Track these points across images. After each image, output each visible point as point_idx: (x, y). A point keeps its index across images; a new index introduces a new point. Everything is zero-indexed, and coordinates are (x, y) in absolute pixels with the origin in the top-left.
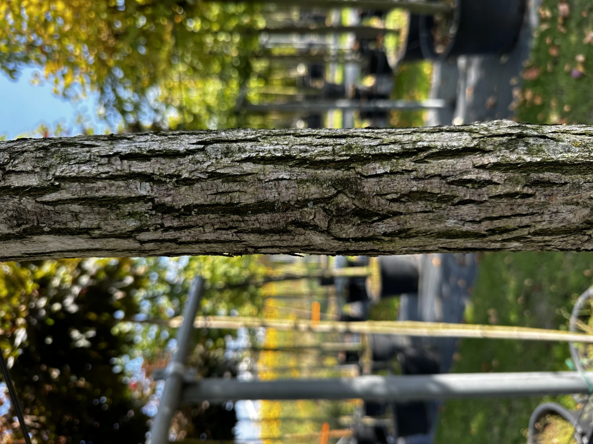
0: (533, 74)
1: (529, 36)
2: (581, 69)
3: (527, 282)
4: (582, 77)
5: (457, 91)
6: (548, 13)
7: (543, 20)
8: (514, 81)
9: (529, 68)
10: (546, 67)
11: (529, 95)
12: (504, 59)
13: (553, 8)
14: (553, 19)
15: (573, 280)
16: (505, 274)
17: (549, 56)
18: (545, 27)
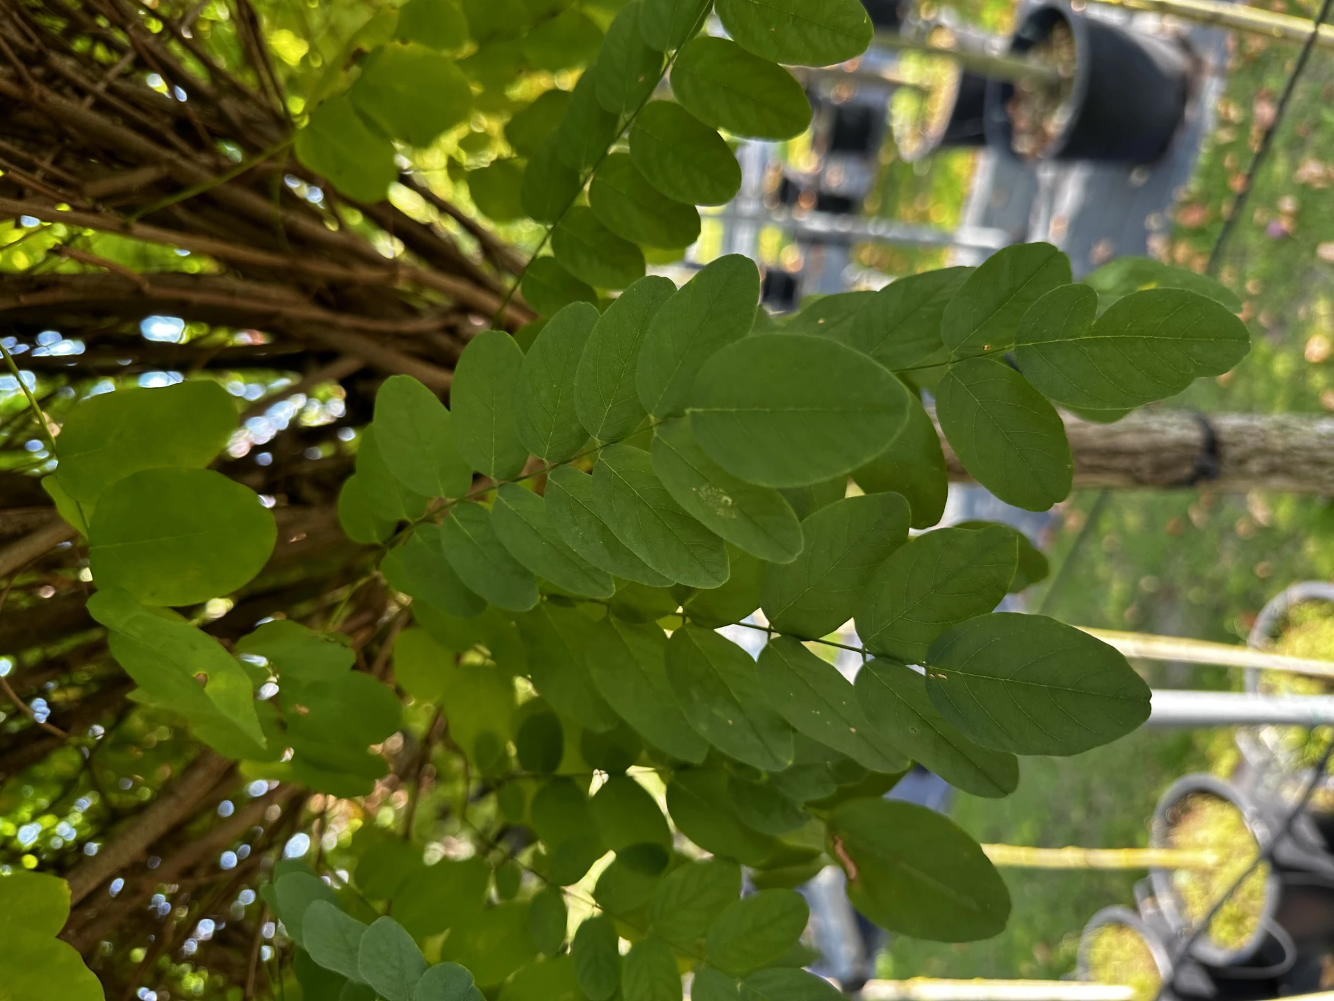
0: (1193, 218)
1: (1193, 147)
2: (1285, 224)
3: (1147, 584)
4: (1285, 237)
5: (1031, 222)
6: (1234, 113)
7: (1224, 123)
8: (1153, 222)
9: (1187, 204)
10: (1219, 208)
11: (1182, 251)
12: (1137, 178)
13: (1247, 104)
14: (1242, 127)
15: (1235, 583)
16: (1102, 570)
17: (1227, 191)
18: (1225, 136)
